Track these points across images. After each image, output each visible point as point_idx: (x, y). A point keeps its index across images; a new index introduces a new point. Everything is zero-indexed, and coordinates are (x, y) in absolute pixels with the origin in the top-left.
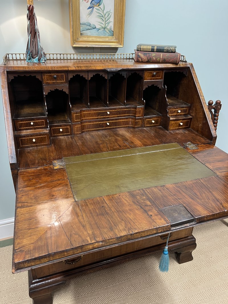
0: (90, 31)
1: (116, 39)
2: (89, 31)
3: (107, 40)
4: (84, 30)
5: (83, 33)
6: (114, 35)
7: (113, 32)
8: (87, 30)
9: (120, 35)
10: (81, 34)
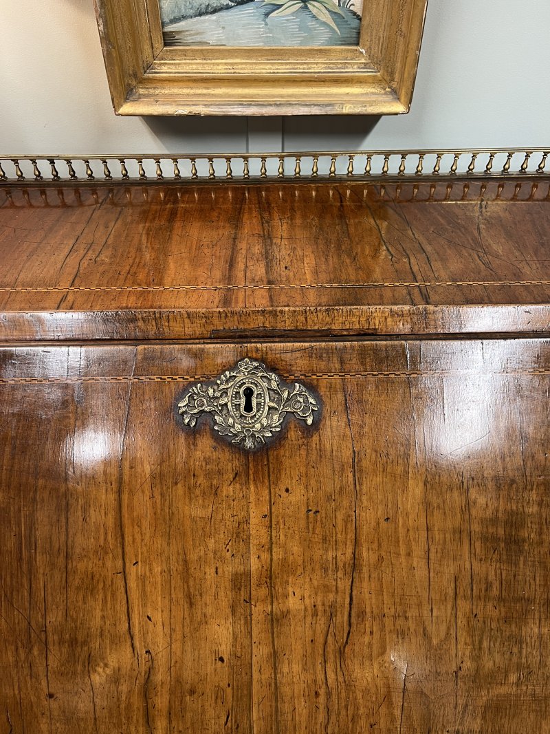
0: (217, 21)
1: (374, 61)
2: (214, 17)
3: (318, 67)
4: (184, 17)
5: (179, 32)
6: (365, 37)
7: (355, 23)
8: (200, 15)
9: (401, 41)
10: (169, 40)
